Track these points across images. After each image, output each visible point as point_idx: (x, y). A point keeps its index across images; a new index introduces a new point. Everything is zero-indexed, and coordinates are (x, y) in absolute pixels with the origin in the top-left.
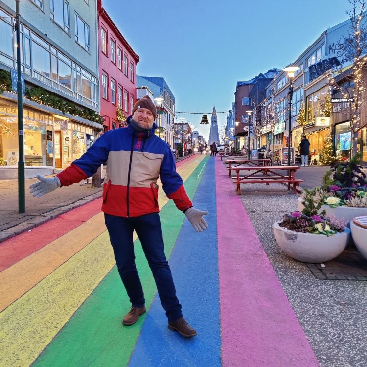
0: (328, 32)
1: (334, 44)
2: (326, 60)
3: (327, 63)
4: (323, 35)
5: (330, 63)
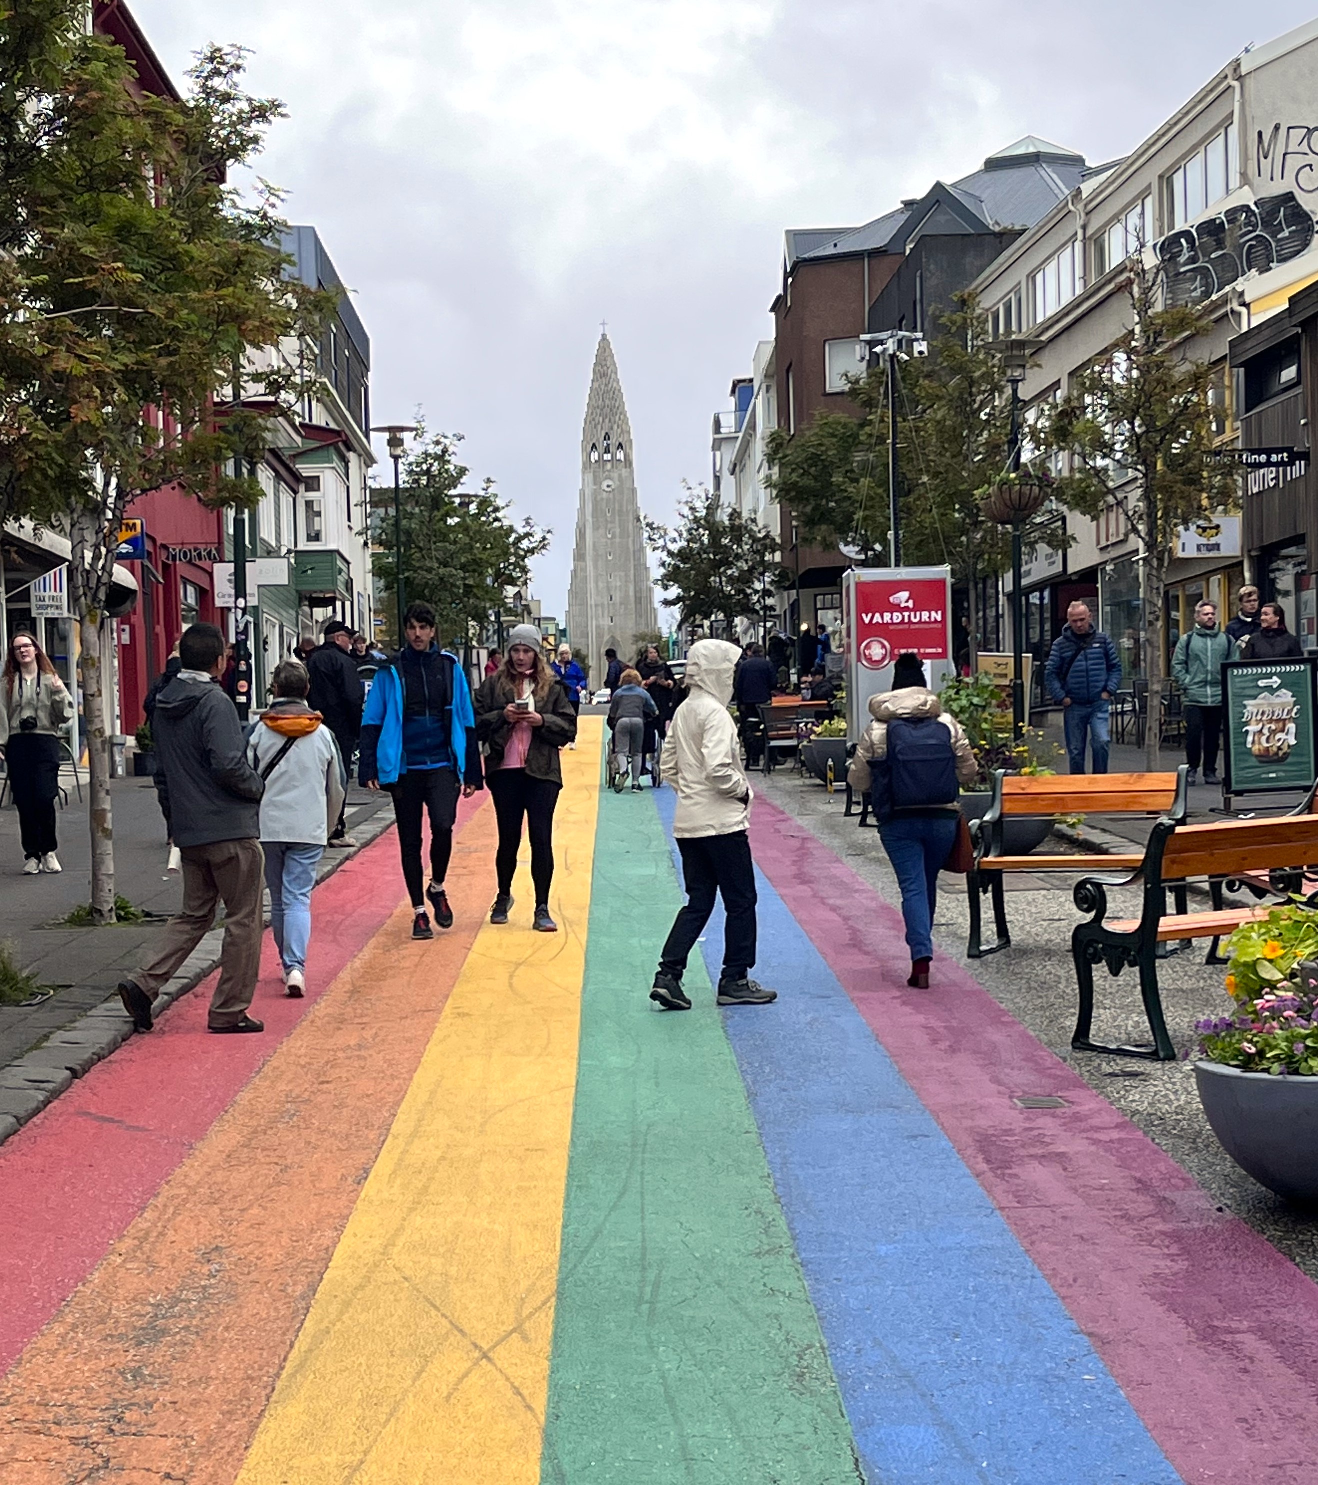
3: (1248, 223)
5: (1267, 225)
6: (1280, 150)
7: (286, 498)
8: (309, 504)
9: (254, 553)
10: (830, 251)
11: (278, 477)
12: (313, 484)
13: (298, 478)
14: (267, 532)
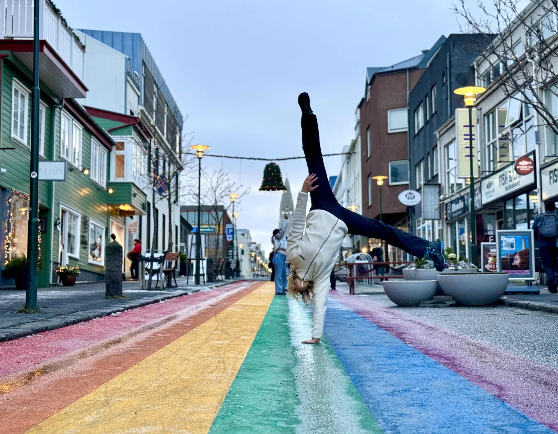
8: (117, 157)
10: (390, 69)
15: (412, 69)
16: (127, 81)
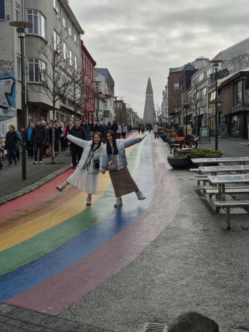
0: (221, 53)
1: (225, 60)
2: (221, 70)
3: (221, 72)
4: (219, 54)
5: (224, 72)
6: (225, 63)
7: (103, 104)
8: (106, 104)
9: (99, 111)
10: (175, 71)
11: (102, 101)
12: (106, 102)
13: (104, 101)
14: (100, 108)
15: (180, 72)
16: (105, 83)
